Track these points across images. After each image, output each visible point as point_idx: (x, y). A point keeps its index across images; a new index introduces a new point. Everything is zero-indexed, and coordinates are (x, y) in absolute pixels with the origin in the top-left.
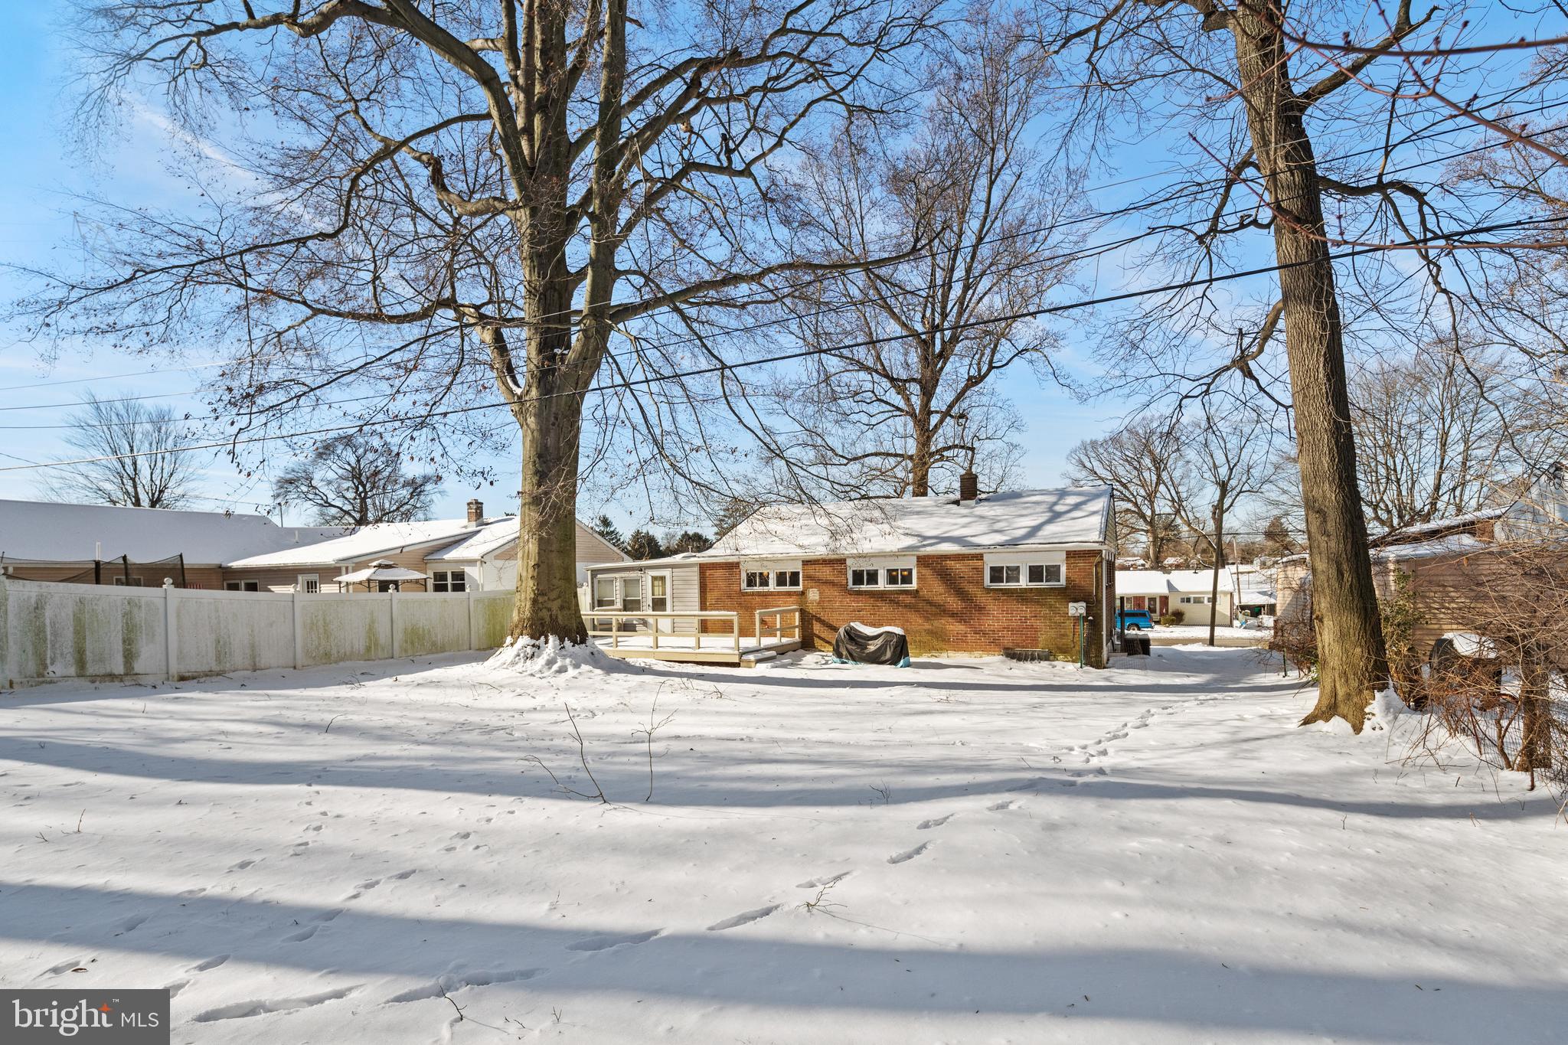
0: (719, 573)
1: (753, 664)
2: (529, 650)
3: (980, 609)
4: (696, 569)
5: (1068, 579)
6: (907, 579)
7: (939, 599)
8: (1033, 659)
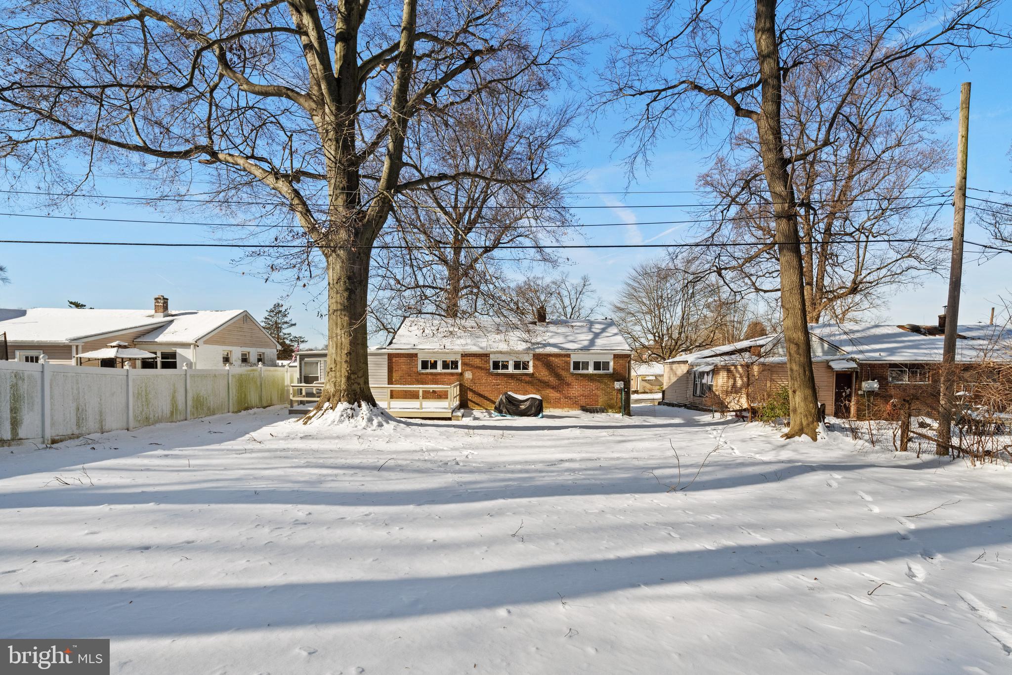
0: (402, 360)
1: (460, 418)
2: (349, 411)
3: (568, 385)
4: (386, 357)
5: (614, 369)
6: (526, 367)
7: (546, 379)
8: (597, 412)
